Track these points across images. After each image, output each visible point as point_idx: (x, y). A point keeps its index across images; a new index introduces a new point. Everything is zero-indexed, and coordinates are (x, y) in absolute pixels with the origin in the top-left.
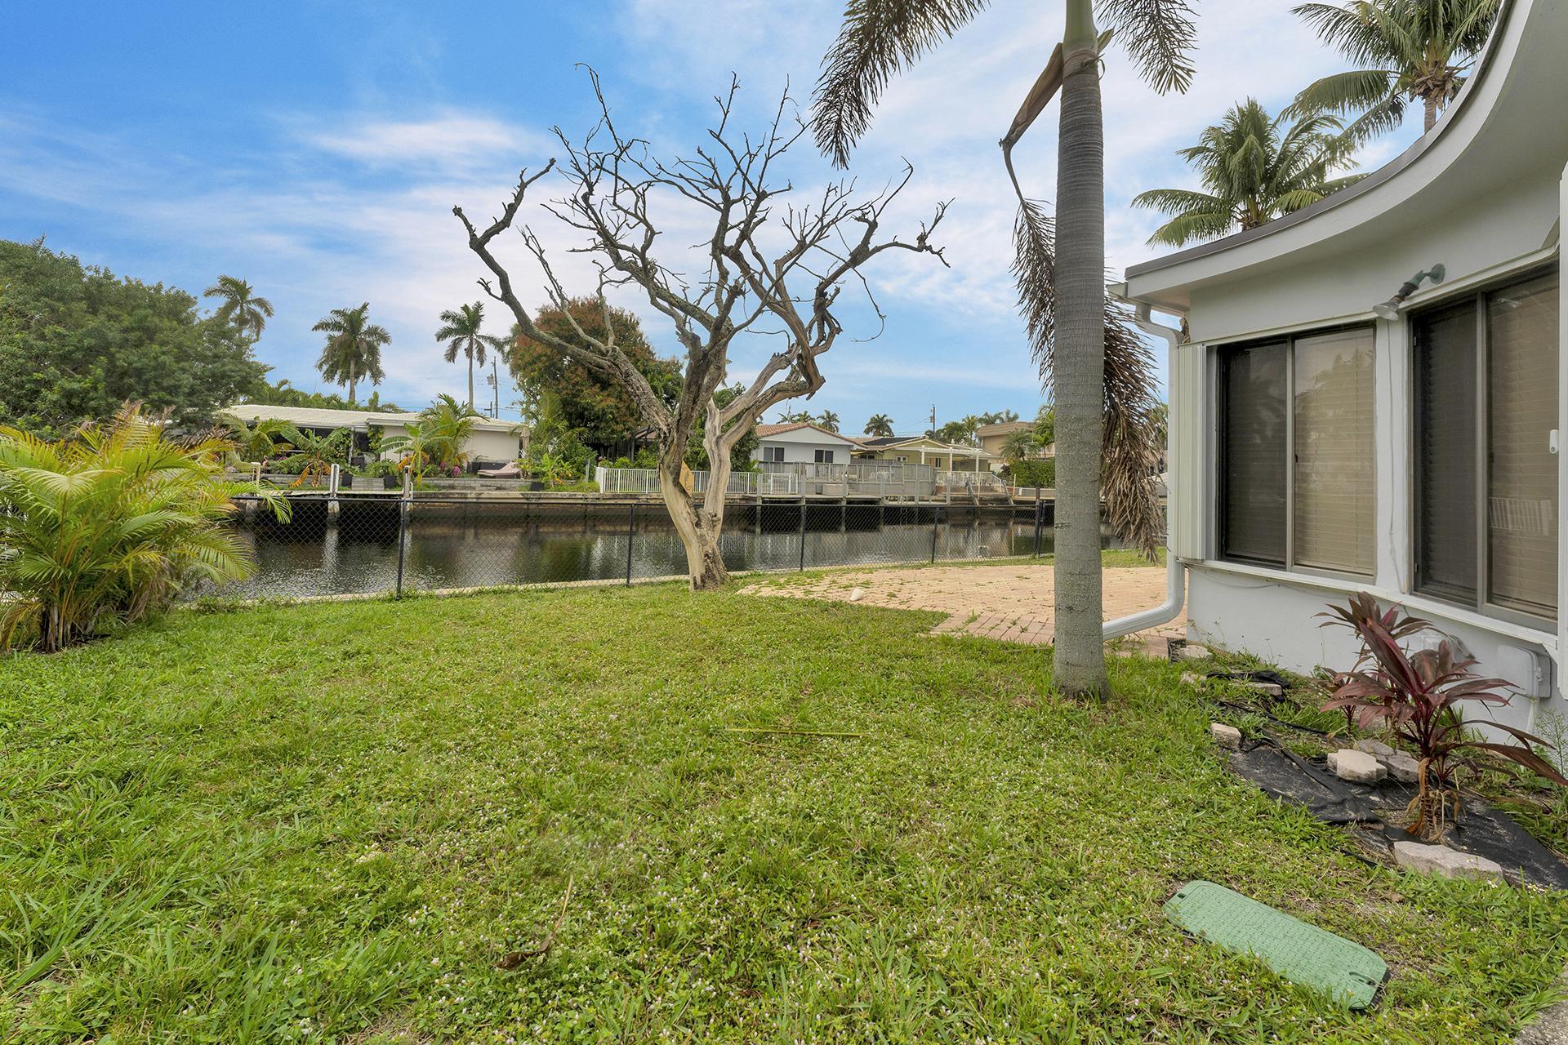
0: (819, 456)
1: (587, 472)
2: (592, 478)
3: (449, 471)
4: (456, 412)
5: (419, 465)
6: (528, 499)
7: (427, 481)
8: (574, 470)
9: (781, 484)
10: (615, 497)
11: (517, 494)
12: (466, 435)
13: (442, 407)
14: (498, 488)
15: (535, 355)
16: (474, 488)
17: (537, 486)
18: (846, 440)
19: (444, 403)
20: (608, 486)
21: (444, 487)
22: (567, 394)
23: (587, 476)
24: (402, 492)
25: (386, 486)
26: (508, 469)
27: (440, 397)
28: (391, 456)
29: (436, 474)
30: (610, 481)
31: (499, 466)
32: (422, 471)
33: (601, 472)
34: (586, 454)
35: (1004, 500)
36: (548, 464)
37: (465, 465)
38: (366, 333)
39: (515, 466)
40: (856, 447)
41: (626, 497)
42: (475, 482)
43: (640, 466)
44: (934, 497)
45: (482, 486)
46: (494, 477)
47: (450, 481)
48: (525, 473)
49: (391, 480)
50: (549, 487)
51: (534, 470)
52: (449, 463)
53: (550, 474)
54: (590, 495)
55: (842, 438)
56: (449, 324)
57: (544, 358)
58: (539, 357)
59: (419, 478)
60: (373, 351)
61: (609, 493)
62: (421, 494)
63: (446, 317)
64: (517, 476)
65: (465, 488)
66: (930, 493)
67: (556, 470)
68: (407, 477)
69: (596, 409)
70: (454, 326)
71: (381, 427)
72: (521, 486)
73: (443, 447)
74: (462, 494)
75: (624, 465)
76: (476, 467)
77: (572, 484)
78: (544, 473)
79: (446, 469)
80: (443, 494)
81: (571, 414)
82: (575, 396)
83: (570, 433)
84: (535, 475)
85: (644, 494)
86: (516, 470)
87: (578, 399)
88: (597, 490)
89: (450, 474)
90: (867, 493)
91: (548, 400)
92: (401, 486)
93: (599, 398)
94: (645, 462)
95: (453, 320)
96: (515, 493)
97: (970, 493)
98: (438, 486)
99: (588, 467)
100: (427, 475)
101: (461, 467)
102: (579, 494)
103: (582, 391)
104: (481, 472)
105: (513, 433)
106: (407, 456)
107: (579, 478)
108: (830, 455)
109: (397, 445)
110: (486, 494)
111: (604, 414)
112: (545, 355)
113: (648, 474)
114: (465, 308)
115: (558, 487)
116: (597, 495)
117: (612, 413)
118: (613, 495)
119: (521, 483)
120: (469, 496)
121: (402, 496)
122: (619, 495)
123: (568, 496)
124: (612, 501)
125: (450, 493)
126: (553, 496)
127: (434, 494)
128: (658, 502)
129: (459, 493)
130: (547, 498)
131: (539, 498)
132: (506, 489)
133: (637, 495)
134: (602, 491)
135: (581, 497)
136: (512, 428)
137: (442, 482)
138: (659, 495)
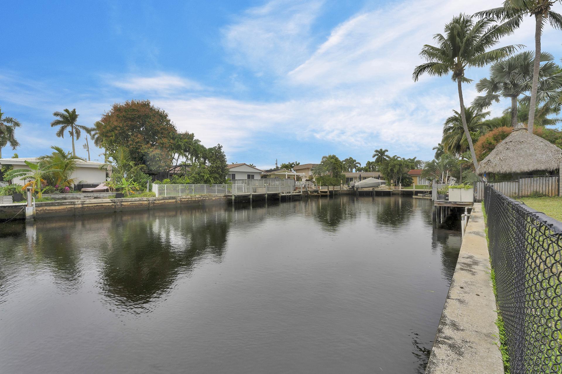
0: (249, 177)
1: (148, 187)
2: (150, 190)
3: (61, 189)
4: (64, 156)
5: (39, 186)
6: (114, 202)
7: (46, 196)
8: (140, 186)
9: (239, 189)
10: (164, 199)
11: (108, 200)
12: (72, 169)
13: (54, 154)
14: (95, 198)
15: (113, 126)
16: (80, 199)
17: (119, 196)
18: (259, 170)
19: (57, 152)
20: (160, 194)
21: (59, 199)
22: (133, 147)
23: (148, 189)
24: (26, 204)
25: (14, 201)
26: (101, 187)
27: (53, 148)
28: (18, 181)
29: (52, 192)
30: (161, 192)
31: (95, 186)
32: (42, 190)
33: (155, 187)
34: (145, 178)
35: (316, 191)
36: (125, 183)
37: (73, 186)
38: (4, 120)
39: (105, 185)
40: (263, 173)
41: (170, 198)
42: (81, 195)
43: (175, 183)
44: (295, 192)
46: (92, 192)
47: (63, 195)
48: (112, 189)
49: (18, 196)
50: (127, 196)
51: (117, 187)
52: (61, 184)
53: (127, 189)
54: (151, 198)
55: (258, 169)
56: (59, 118)
57: (118, 128)
58: (115, 128)
59: (40, 195)
60: (10, 130)
61: (161, 197)
62: (42, 204)
63: (56, 114)
64: (107, 190)
65: (73, 198)
66: (293, 190)
67: (131, 186)
68: (29, 194)
69: (150, 155)
70: (61, 119)
71: (11, 165)
72: (109, 196)
73: (56, 176)
74: (72, 202)
75: (167, 183)
76: (80, 187)
77: (140, 194)
78: (122, 188)
79: (59, 188)
80: (58, 203)
81: (136, 158)
82: (137, 149)
83: (136, 167)
84: (117, 190)
85: (179, 196)
86: (105, 188)
87: (139, 150)
88: (154, 196)
89: (62, 191)
90: (272, 191)
91: (122, 152)
92: (26, 200)
93: (151, 150)
94: (178, 181)
95: (61, 116)
96: (107, 200)
97: (306, 189)
98: (55, 199)
99: (148, 185)
100: (45, 192)
101: (70, 187)
102: (145, 198)
103: (142, 146)
104: (83, 189)
105: (102, 168)
106: (30, 181)
107: (143, 190)
108: (253, 176)
109: (21, 175)
110: (88, 201)
111: (155, 158)
112: (119, 127)
113: (180, 186)
114: (67, 111)
115: (132, 195)
116: (154, 198)
117: (158, 157)
118: (163, 198)
119: (110, 194)
120: (76, 203)
121: (26, 206)
122: (166, 198)
123: (138, 200)
124: (163, 201)
125: (64, 202)
126: (129, 200)
127: (52, 203)
128: (186, 200)
129: (69, 202)
130: (126, 201)
131: (122, 202)
132: (99, 198)
133: (175, 197)
134: (157, 196)
135: (146, 200)
136: (101, 166)
137: (57, 196)
138: (187, 197)
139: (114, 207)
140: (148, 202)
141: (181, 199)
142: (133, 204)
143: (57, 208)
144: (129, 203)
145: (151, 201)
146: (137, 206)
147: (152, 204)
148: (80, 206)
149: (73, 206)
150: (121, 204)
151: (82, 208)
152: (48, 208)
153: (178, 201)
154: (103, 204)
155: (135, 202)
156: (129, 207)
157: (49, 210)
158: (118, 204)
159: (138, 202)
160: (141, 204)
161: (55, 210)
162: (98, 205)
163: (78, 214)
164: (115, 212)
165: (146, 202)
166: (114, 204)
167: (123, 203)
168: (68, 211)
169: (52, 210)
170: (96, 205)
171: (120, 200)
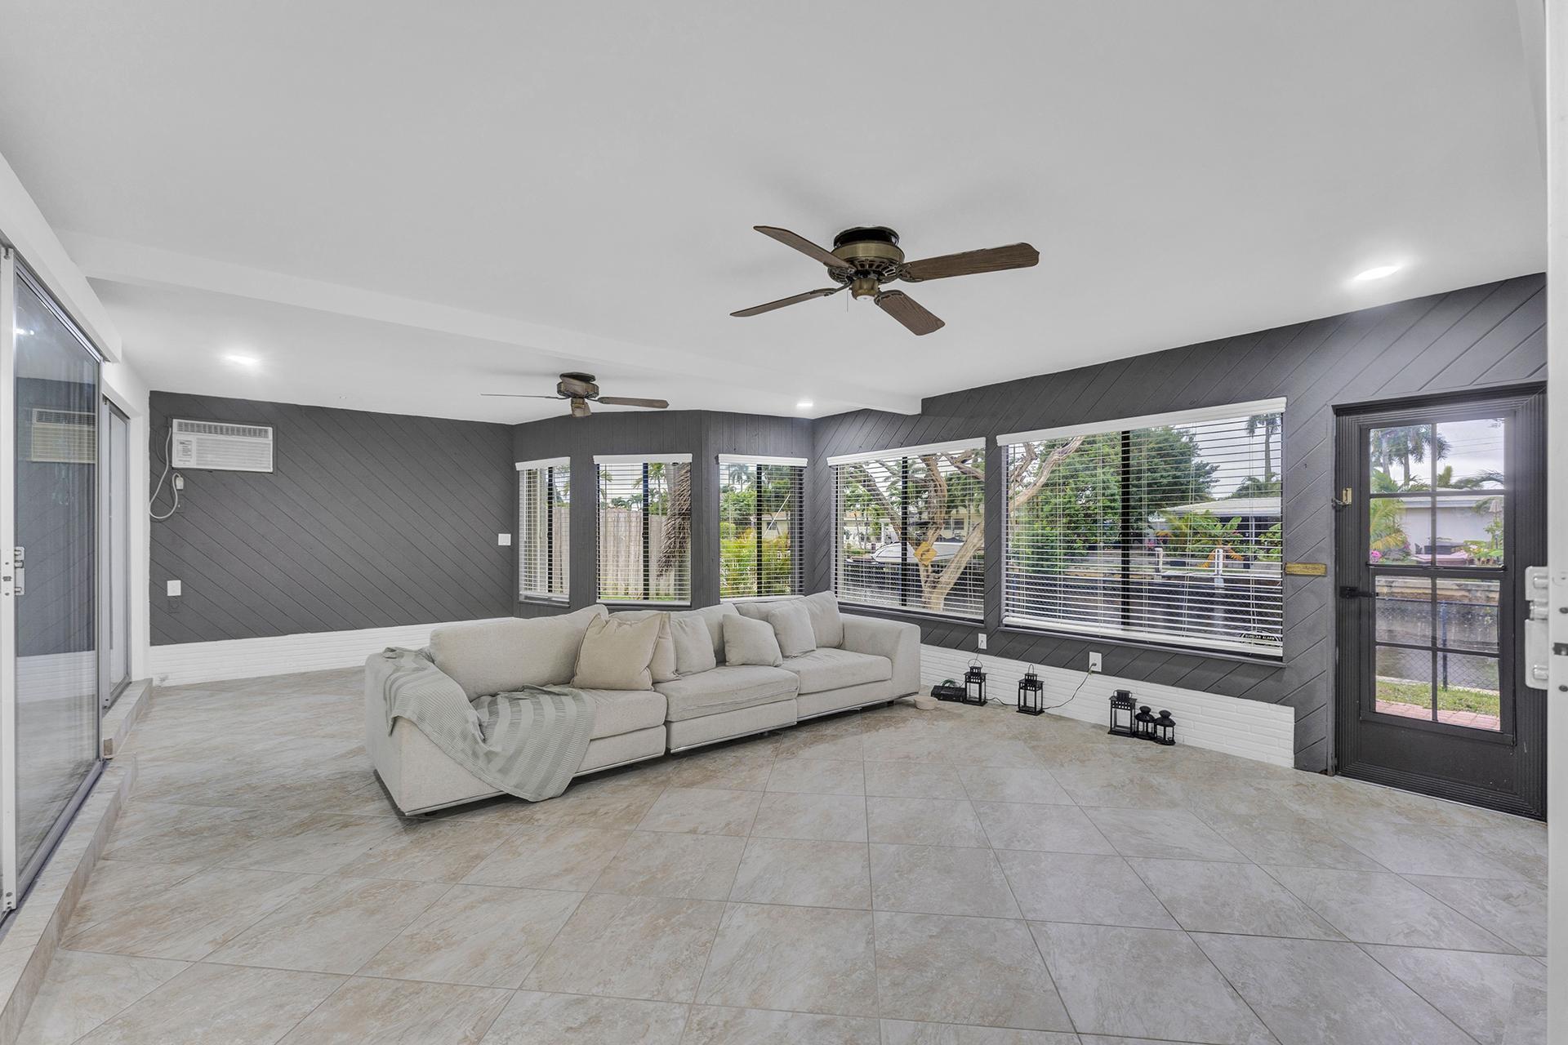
136: (1480, 503)
166: (1466, 594)
171: (1489, 586)
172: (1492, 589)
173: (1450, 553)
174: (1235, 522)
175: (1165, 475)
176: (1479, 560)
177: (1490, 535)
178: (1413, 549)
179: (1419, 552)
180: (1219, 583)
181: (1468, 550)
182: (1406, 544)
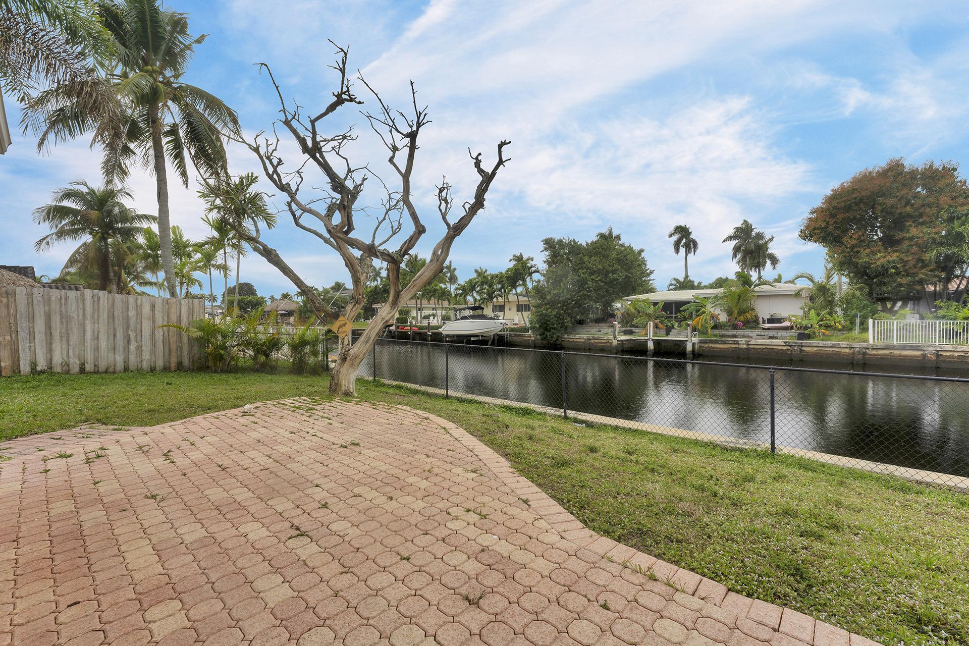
1: (859, 324)
2: (862, 329)
3: (734, 325)
4: (748, 283)
5: (708, 321)
6: (790, 346)
10: (889, 347)
11: (784, 342)
14: (771, 338)
16: (751, 337)
17: (801, 336)
20: (880, 337)
21: (726, 336)
23: (857, 327)
26: (787, 323)
29: (724, 327)
30: (882, 332)
41: (904, 348)
42: (753, 333)
45: (758, 335)
46: (769, 329)
50: (815, 338)
51: (804, 323)
53: (815, 326)
54: (858, 345)
61: (880, 344)
62: (707, 340)
64: (792, 328)
72: (790, 336)
74: (735, 341)
77: (841, 335)
79: (732, 323)
80: (722, 340)
85: (932, 346)
86: (792, 324)
88: (866, 341)
89: (735, 328)
93: (879, 256)
96: (782, 341)
99: (860, 319)
102: (844, 344)
111: (887, 270)
115: (823, 337)
116: (865, 345)
118: (886, 346)
119: (792, 334)
120: (740, 343)
121: (687, 341)
122: (894, 346)
123: (831, 345)
124: (887, 352)
125: (727, 341)
126: (814, 345)
127: (716, 340)
128: (956, 354)
129: (732, 341)
130: (809, 346)
131: (802, 346)
132: (777, 338)
133: (920, 346)
134: (871, 342)
135: (846, 346)
136: (797, 291)
137: (728, 333)
138: (956, 348)
139: (789, 352)
140: (852, 351)
141: (938, 351)
142: (822, 352)
143: (721, 346)
144: (815, 349)
145: (856, 350)
146: (828, 356)
147: (859, 354)
148: (745, 346)
149: (737, 346)
150: (801, 350)
151: (748, 349)
152: (713, 345)
153: (929, 355)
154: (775, 347)
155: (826, 349)
156: (815, 355)
157: (714, 348)
158: (796, 348)
159: (831, 349)
160: (838, 354)
161: (720, 348)
162: (768, 347)
163: (743, 356)
164: (791, 360)
165: (847, 350)
166: (790, 348)
167: (804, 348)
168: (733, 351)
169: (717, 348)
170: (764, 347)
171: (802, 343)
172: (803, 344)
173: (781, 323)
174: (661, 305)
175: (621, 275)
176: (796, 326)
177: (802, 311)
178: (761, 320)
179: (764, 322)
180: (651, 345)
181: (790, 320)
182: (757, 317)
